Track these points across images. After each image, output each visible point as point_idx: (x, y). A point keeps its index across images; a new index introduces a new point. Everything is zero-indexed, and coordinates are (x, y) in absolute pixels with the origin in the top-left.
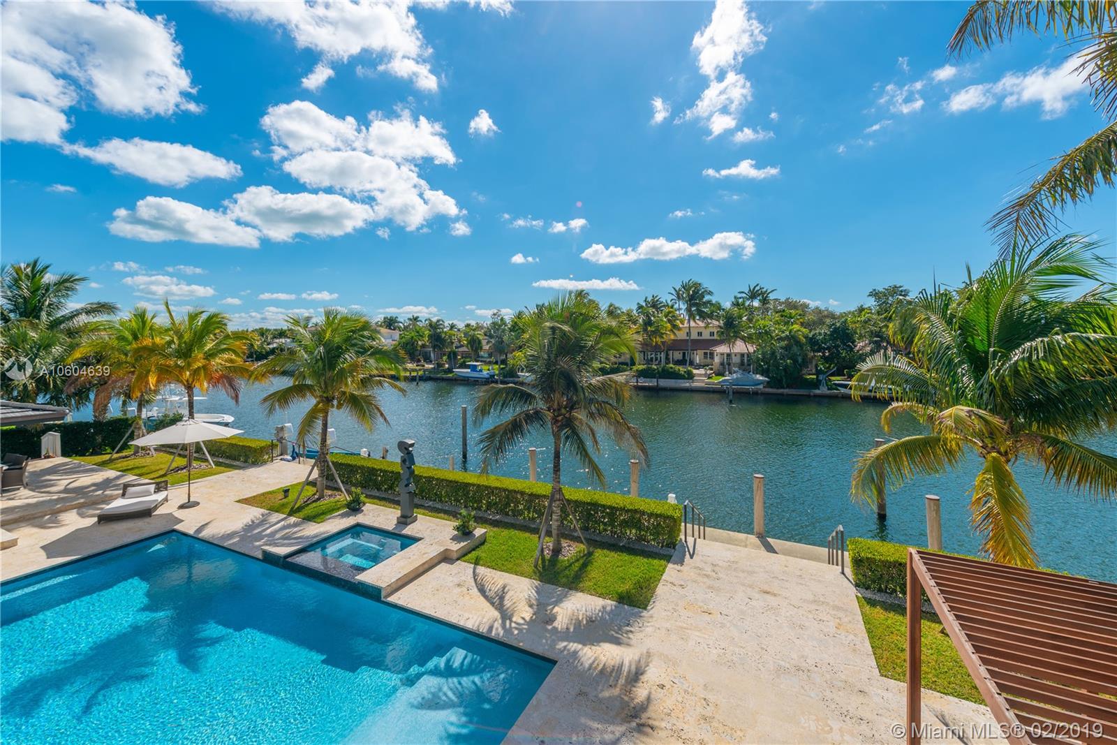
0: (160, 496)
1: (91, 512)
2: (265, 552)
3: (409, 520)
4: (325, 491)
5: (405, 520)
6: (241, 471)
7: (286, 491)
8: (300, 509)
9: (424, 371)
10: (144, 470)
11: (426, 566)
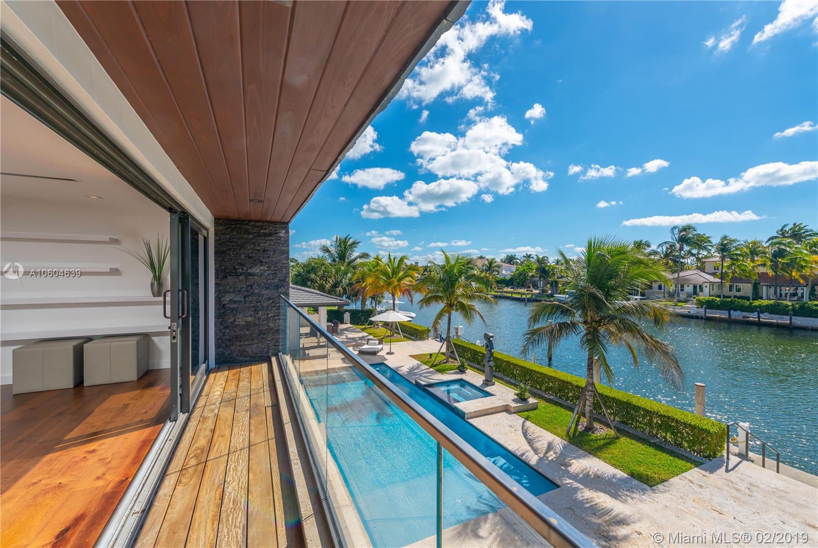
0: (380, 347)
1: (357, 349)
2: (416, 381)
3: (489, 383)
4: (450, 359)
5: (487, 383)
6: (413, 342)
7: (431, 355)
8: (436, 365)
9: (532, 295)
10: (376, 335)
11: (493, 410)
